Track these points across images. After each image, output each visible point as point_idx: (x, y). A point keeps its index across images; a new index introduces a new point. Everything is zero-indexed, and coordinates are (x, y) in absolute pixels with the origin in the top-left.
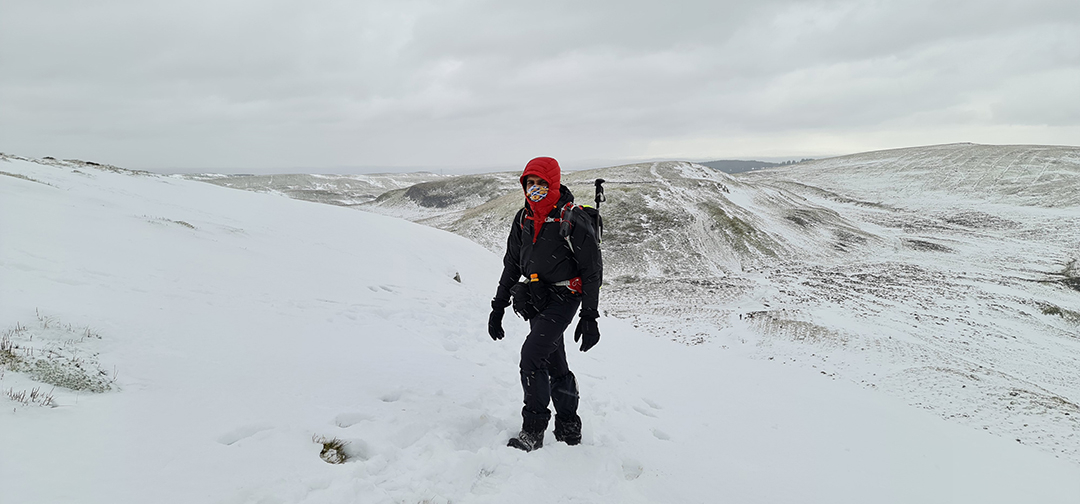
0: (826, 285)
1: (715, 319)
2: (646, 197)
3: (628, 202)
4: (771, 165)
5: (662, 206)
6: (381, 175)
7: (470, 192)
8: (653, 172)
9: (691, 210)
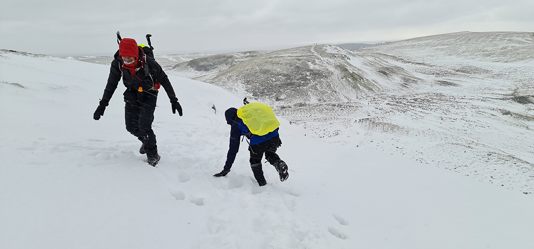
0: (398, 104)
1: (344, 123)
2: (309, 63)
3: (300, 65)
4: (370, 45)
5: (317, 67)
6: (175, 55)
7: (220, 63)
8: (312, 50)
9: (332, 69)
